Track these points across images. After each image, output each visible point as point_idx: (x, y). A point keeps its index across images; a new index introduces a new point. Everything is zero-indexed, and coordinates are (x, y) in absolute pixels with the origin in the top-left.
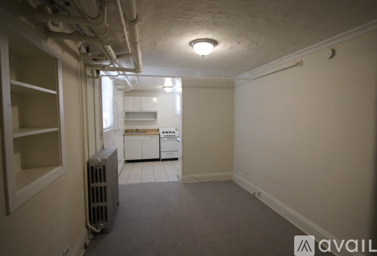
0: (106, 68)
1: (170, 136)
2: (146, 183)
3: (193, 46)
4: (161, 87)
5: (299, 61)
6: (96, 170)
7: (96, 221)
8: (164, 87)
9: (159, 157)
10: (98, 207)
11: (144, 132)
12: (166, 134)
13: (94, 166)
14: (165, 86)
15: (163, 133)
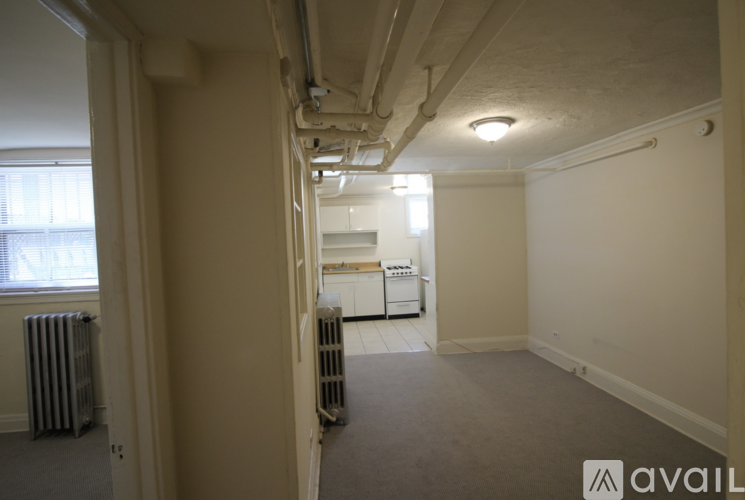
0: (335, 167)
1: (402, 273)
2: (376, 355)
3: (474, 129)
4: (388, 187)
5: (650, 138)
6: (326, 324)
7: (327, 404)
8: (393, 188)
9: (383, 313)
10: (330, 383)
11: (356, 268)
12: (395, 271)
13: (323, 319)
14: (394, 185)
15: (389, 268)
